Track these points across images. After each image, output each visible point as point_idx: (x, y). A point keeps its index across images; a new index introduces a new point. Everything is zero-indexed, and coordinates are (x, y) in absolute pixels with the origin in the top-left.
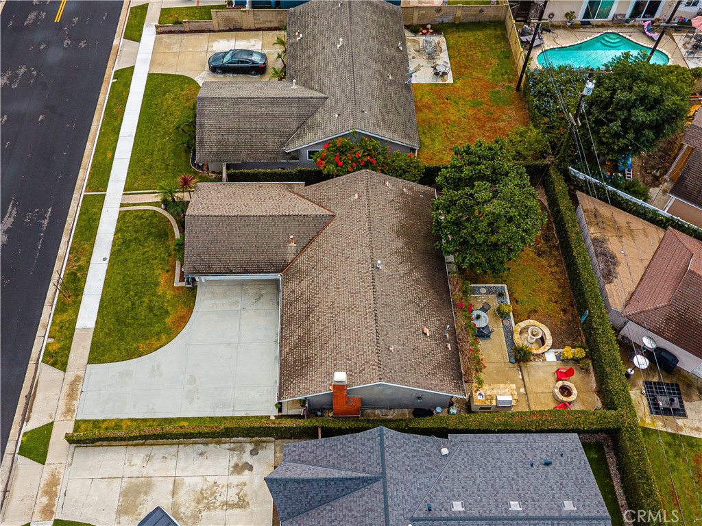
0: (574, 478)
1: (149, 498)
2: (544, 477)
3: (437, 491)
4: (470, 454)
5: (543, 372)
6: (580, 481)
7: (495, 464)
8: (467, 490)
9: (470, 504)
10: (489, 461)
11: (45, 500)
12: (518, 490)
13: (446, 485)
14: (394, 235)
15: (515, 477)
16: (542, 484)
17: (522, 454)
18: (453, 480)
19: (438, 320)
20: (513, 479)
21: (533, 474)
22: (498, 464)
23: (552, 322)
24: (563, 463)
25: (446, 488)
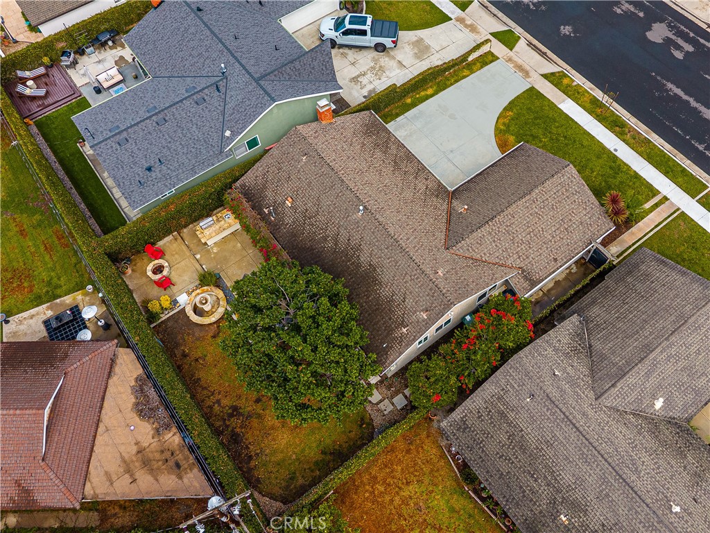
0: (125, 167)
1: (411, 53)
2: (148, 156)
3: (220, 105)
4: (210, 146)
5: (185, 281)
6: (120, 167)
7: (188, 148)
8: (199, 116)
9: (193, 107)
10: (193, 147)
11: (469, 22)
12: (163, 135)
13: (215, 113)
14: (374, 262)
15: (169, 145)
16: (148, 149)
17: (171, 168)
18: (213, 120)
19: (287, 224)
20: (170, 142)
21: (157, 154)
22: (185, 149)
23: (194, 335)
24: (137, 176)
25: (214, 111)
